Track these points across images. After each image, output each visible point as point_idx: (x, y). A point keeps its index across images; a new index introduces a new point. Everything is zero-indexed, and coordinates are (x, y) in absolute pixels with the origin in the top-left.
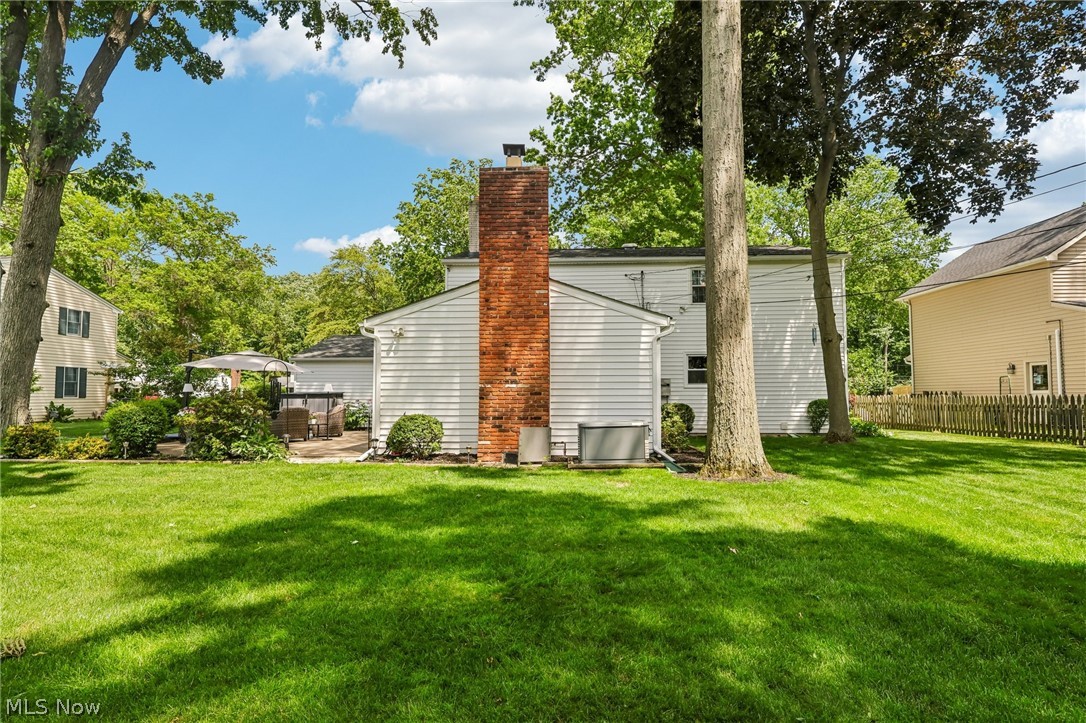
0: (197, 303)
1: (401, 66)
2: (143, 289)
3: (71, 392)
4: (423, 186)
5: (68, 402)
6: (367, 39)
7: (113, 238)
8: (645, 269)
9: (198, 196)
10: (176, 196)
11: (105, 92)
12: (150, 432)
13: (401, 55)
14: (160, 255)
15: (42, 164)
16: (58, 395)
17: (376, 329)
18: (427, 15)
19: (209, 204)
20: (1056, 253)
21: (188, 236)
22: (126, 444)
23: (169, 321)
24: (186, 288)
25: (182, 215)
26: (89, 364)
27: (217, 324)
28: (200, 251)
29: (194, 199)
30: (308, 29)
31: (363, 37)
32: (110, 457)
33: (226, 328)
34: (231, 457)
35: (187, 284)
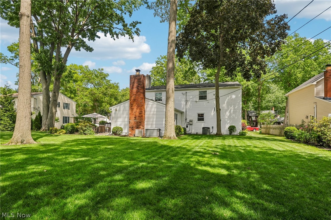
0: (99, 99)
1: (133, 42)
2: (86, 96)
3: (66, 122)
4: (158, 62)
5: (65, 125)
6: (125, 36)
7: (79, 82)
8: (187, 91)
9: (99, 69)
10: (94, 70)
11: (68, 59)
12: (72, 129)
13: (133, 39)
14: (90, 86)
15: (56, 76)
16: (63, 123)
17: (112, 109)
18: (138, 29)
19: (102, 71)
20: (316, 82)
21: (97, 81)
22: (68, 131)
23: (92, 104)
24: (96, 95)
25: (95, 75)
26: (71, 116)
27: (104, 104)
28: (99, 84)
29: (98, 70)
30: (111, 36)
31: (124, 36)
32: (66, 134)
33: (106, 106)
34: (85, 134)
35: (96, 94)
